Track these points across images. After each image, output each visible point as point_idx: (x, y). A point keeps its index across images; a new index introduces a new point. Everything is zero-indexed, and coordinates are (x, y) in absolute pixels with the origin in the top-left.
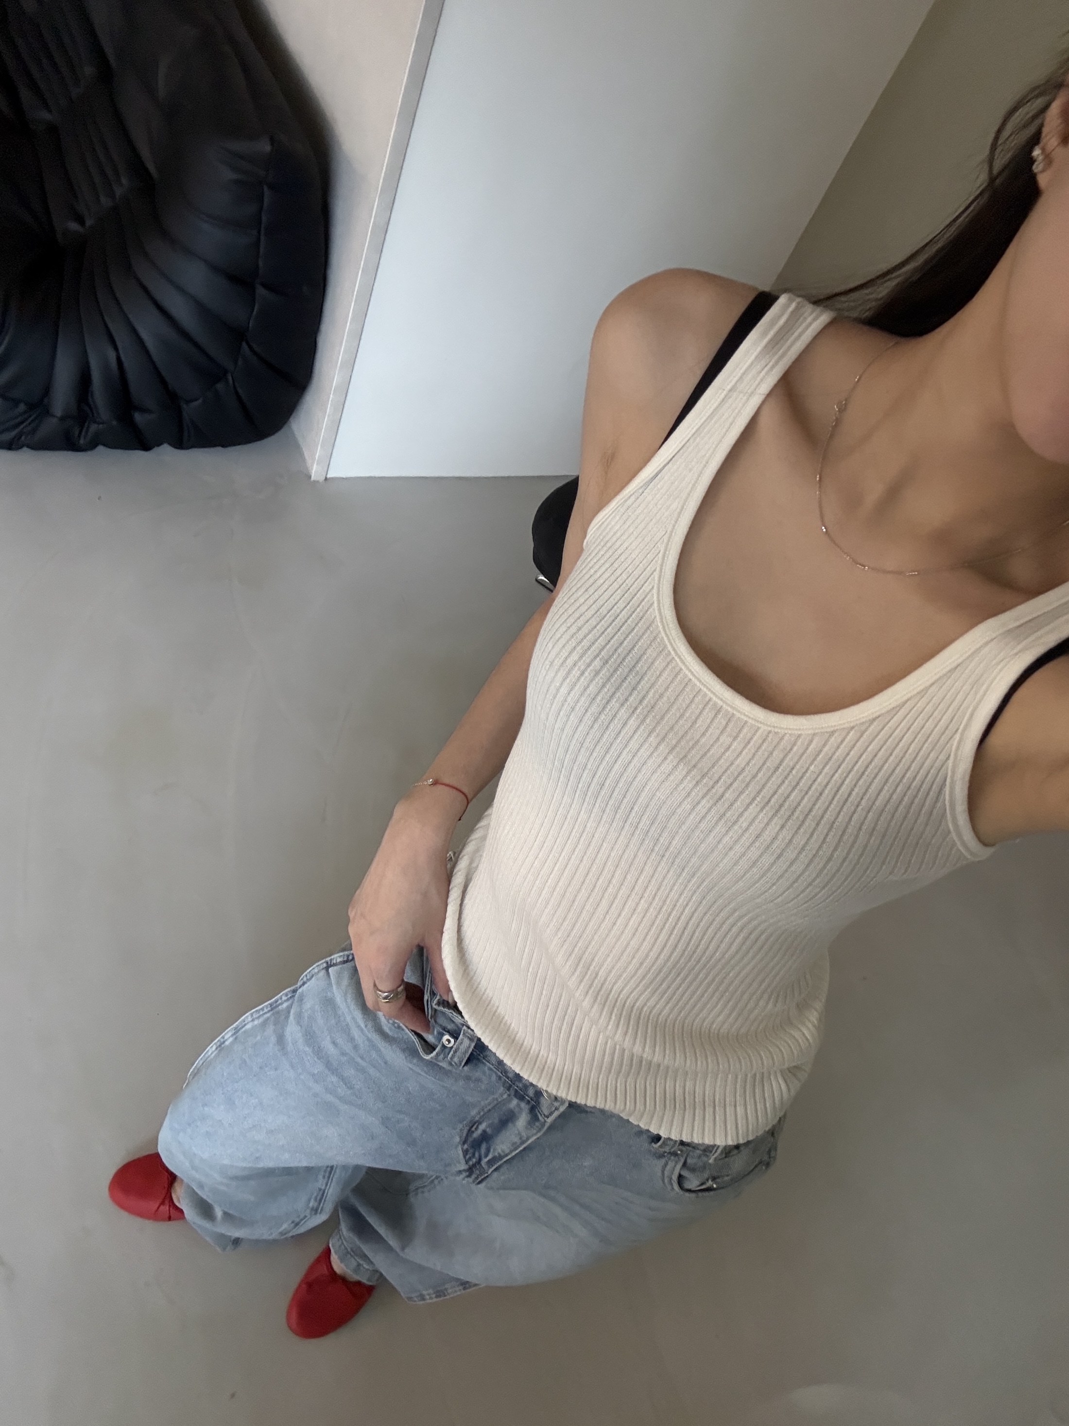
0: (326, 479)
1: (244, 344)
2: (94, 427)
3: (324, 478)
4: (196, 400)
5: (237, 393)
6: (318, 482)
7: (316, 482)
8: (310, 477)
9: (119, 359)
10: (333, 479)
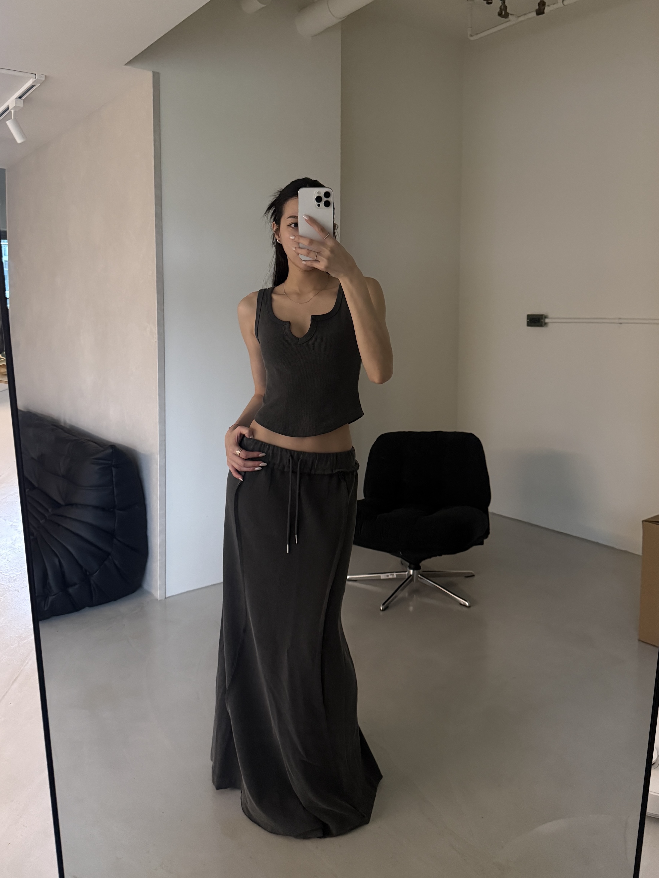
0: (166, 598)
1: (115, 541)
2: (51, 598)
3: (164, 597)
4: (97, 571)
5: (115, 564)
6: (162, 600)
7: (160, 600)
8: (157, 600)
9: (60, 561)
10: (169, 597)
